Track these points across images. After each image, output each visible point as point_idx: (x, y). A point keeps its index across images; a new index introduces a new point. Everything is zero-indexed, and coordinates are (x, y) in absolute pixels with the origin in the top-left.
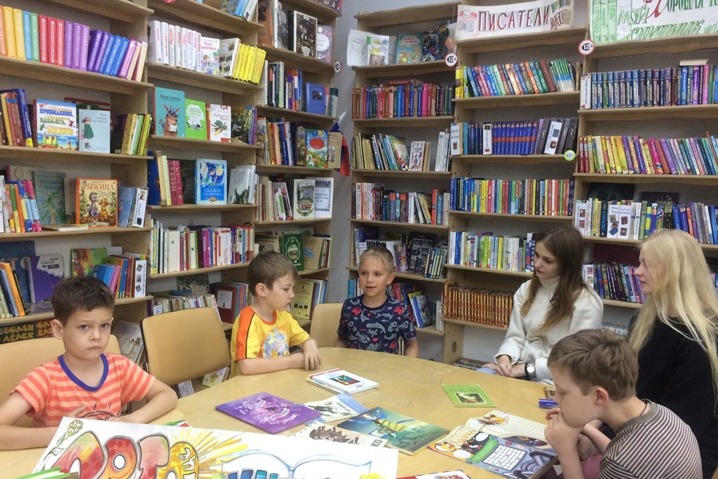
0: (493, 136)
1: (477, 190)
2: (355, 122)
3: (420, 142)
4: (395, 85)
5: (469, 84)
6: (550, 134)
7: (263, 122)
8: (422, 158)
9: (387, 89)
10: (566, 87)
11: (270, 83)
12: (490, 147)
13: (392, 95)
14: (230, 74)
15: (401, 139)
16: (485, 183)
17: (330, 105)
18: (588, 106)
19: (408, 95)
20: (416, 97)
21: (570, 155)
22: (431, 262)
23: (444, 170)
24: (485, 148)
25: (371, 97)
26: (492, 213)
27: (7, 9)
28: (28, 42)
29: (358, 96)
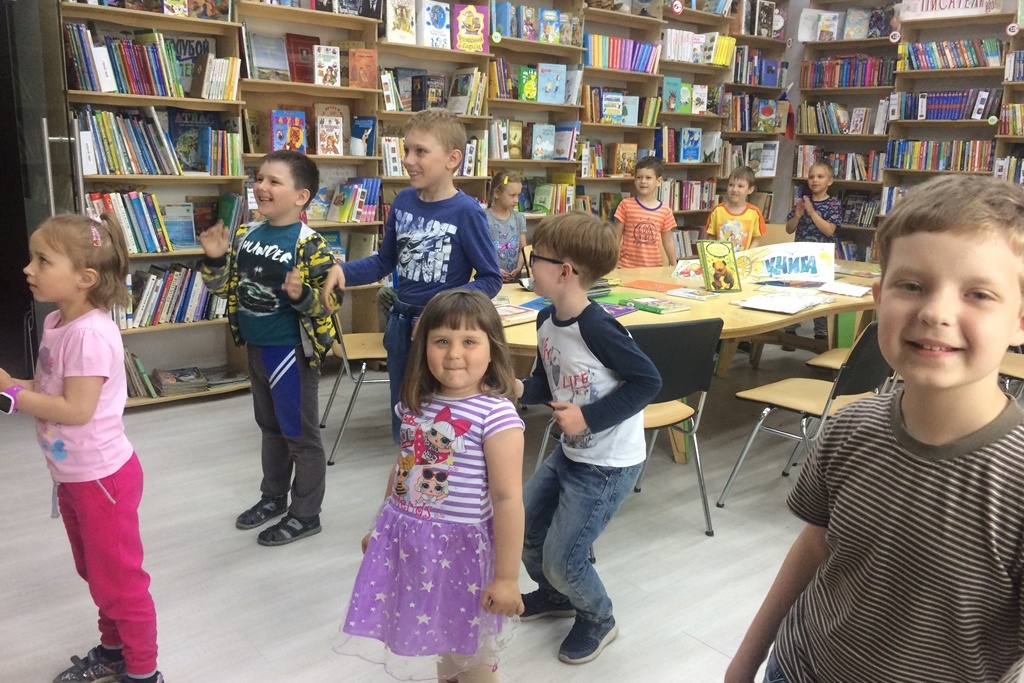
0: (928, 104)
1: (910, 150)
2: (802, 92)
3: (861, 109)
4: (842, 59)
5: (909, 58)
6: (978, 102)
7: (729, 97)
8: (862, 122)
9: (835, 62)
10: (994, 62)
11: (737, 64)
12: (924, 113)
13: (838, 68)
14: (711, 61)
15: (844, 106)
16: (918, 144)
17: (781, 77)
18: (1010, 79)
19: (853, 68)
20: (860, 69)
21: (993, 120)
22: (864, 213)
23: (881, 133)
24: (919, 114)
25: (818, 70)
26: (922, 169)
27: (596, 36)
28: (604, 56)
29: (806, 68)
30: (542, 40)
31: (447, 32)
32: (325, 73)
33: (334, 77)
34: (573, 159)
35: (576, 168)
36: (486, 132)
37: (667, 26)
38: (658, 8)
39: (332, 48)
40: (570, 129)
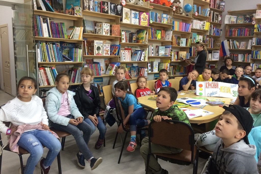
1: (259, 53)
2: (226, 37)
3: (243, 42)
4: (238, 29)
5: (258, 28)
7: (208, 39)
8: (244, 46)
9: (236, 29)
11: (210, 30)
14: (204, 29)
15: (238, 41)
17: (220, 33)
19: (241, 31)
20: (243, 31)
23: (250, 49)
25: (231, 31)
27: (176, 22)
28: (178, 27)
29: (227, 31)
30: (162, 22)
31: (138, 20)
32: (106, 31)
33: (108, 33)
34: (170, 56)
35: (170, 58)
36: (148, 48)
37: (194, 19)
38: (191, 14)
39: (108, 24)
40: (169, 48)
